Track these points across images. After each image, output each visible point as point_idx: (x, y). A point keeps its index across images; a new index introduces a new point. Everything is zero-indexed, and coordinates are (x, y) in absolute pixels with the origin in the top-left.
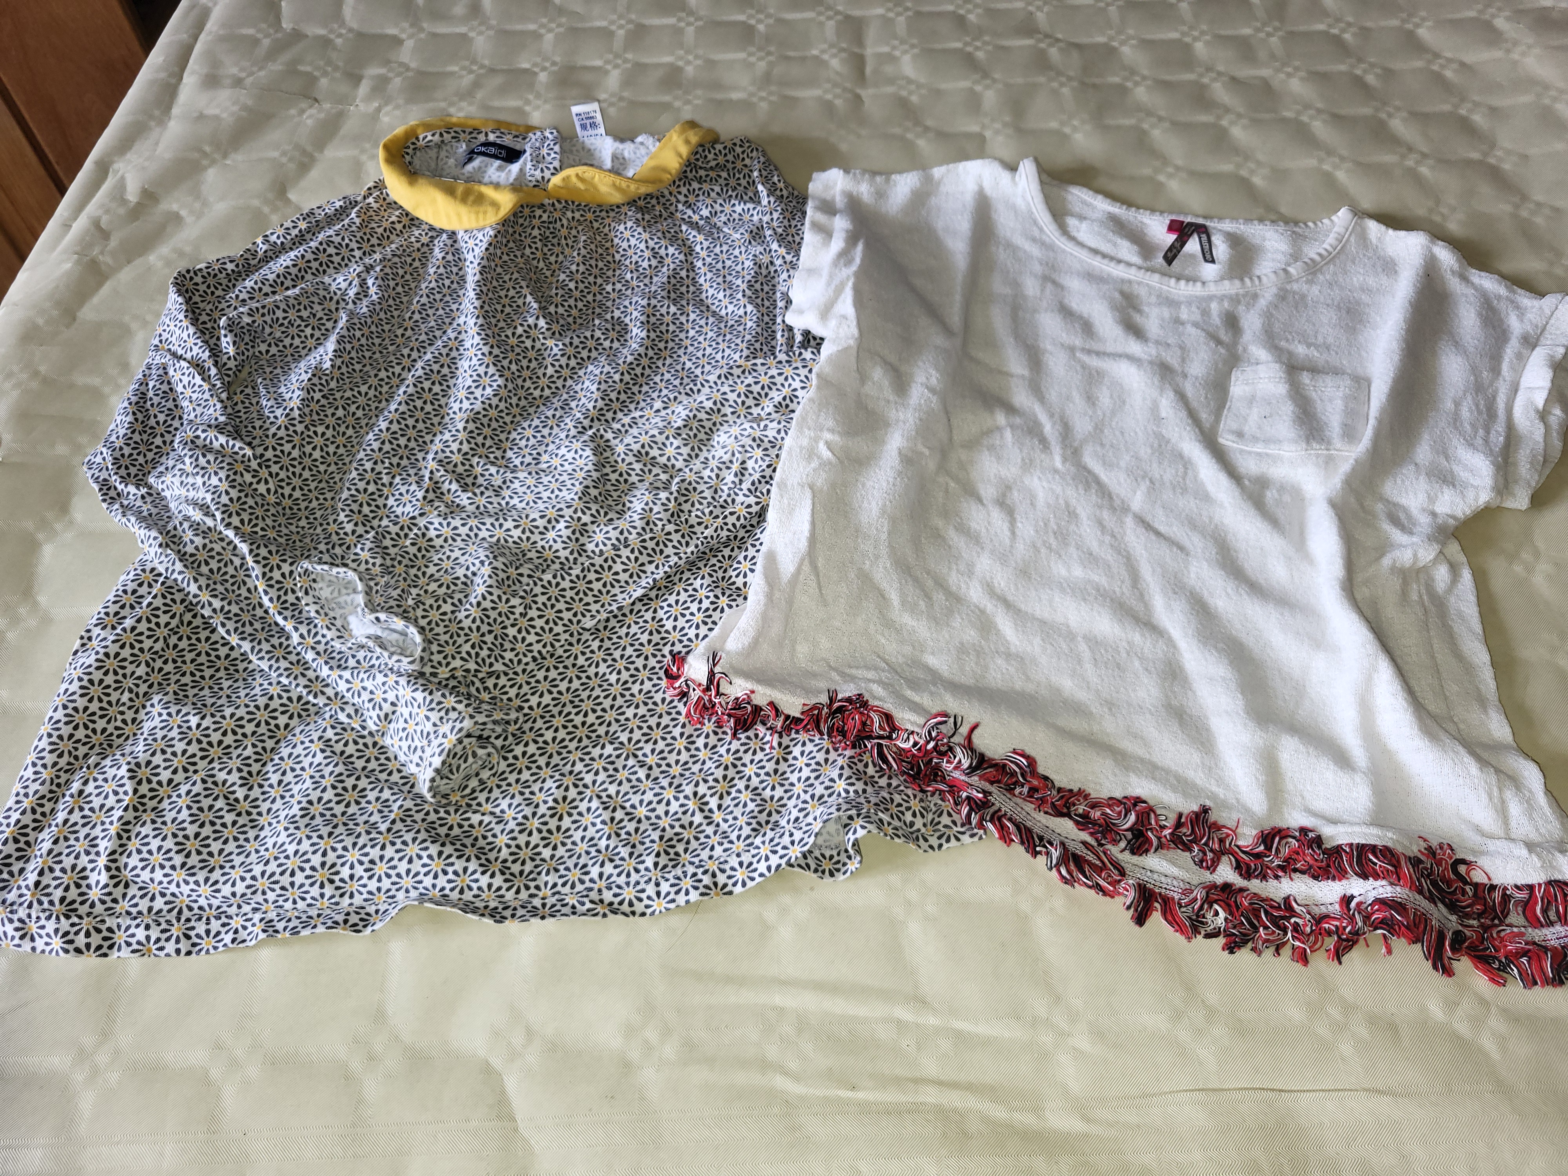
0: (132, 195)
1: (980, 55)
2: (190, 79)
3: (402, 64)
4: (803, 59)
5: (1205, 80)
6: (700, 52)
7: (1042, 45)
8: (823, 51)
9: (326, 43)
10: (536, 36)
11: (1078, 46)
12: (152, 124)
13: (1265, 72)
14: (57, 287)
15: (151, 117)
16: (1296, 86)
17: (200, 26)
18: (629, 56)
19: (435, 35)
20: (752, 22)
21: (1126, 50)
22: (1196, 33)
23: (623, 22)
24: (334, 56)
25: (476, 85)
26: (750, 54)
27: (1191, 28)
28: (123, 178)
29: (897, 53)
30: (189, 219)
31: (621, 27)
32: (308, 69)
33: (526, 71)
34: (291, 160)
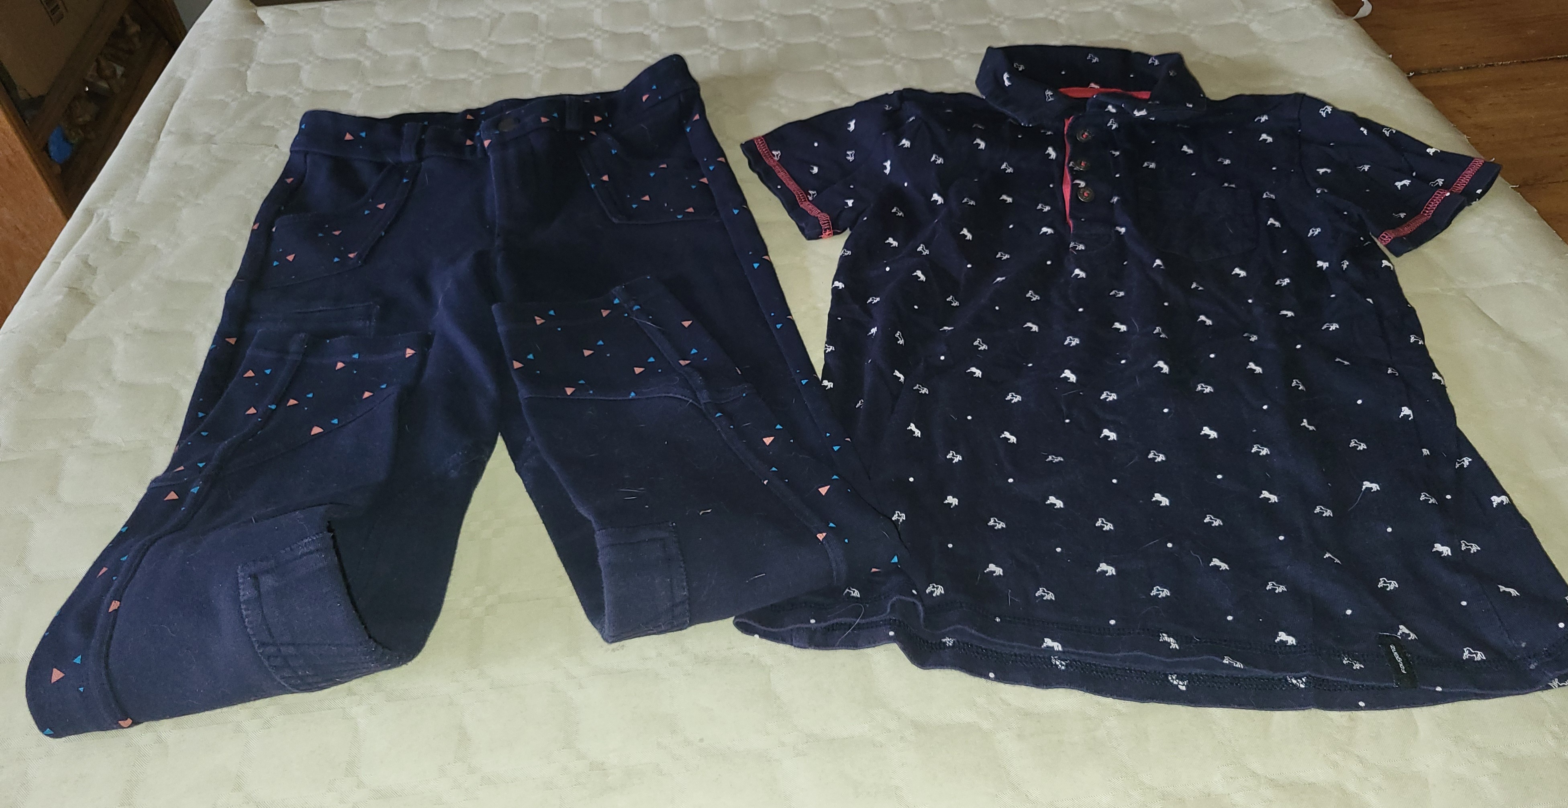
0: (116, 235)
2: (166, 138)
7: (889, 64)
9: (286, 101)
12: (134, 174)
14: (50, 316)
15: (132, 171)
17: (176, 95)
19: (379, 87)
23: (540, 68)
24: (291, 110)
28: (107, 222)
30: (166, 251)
32: (271, 124)
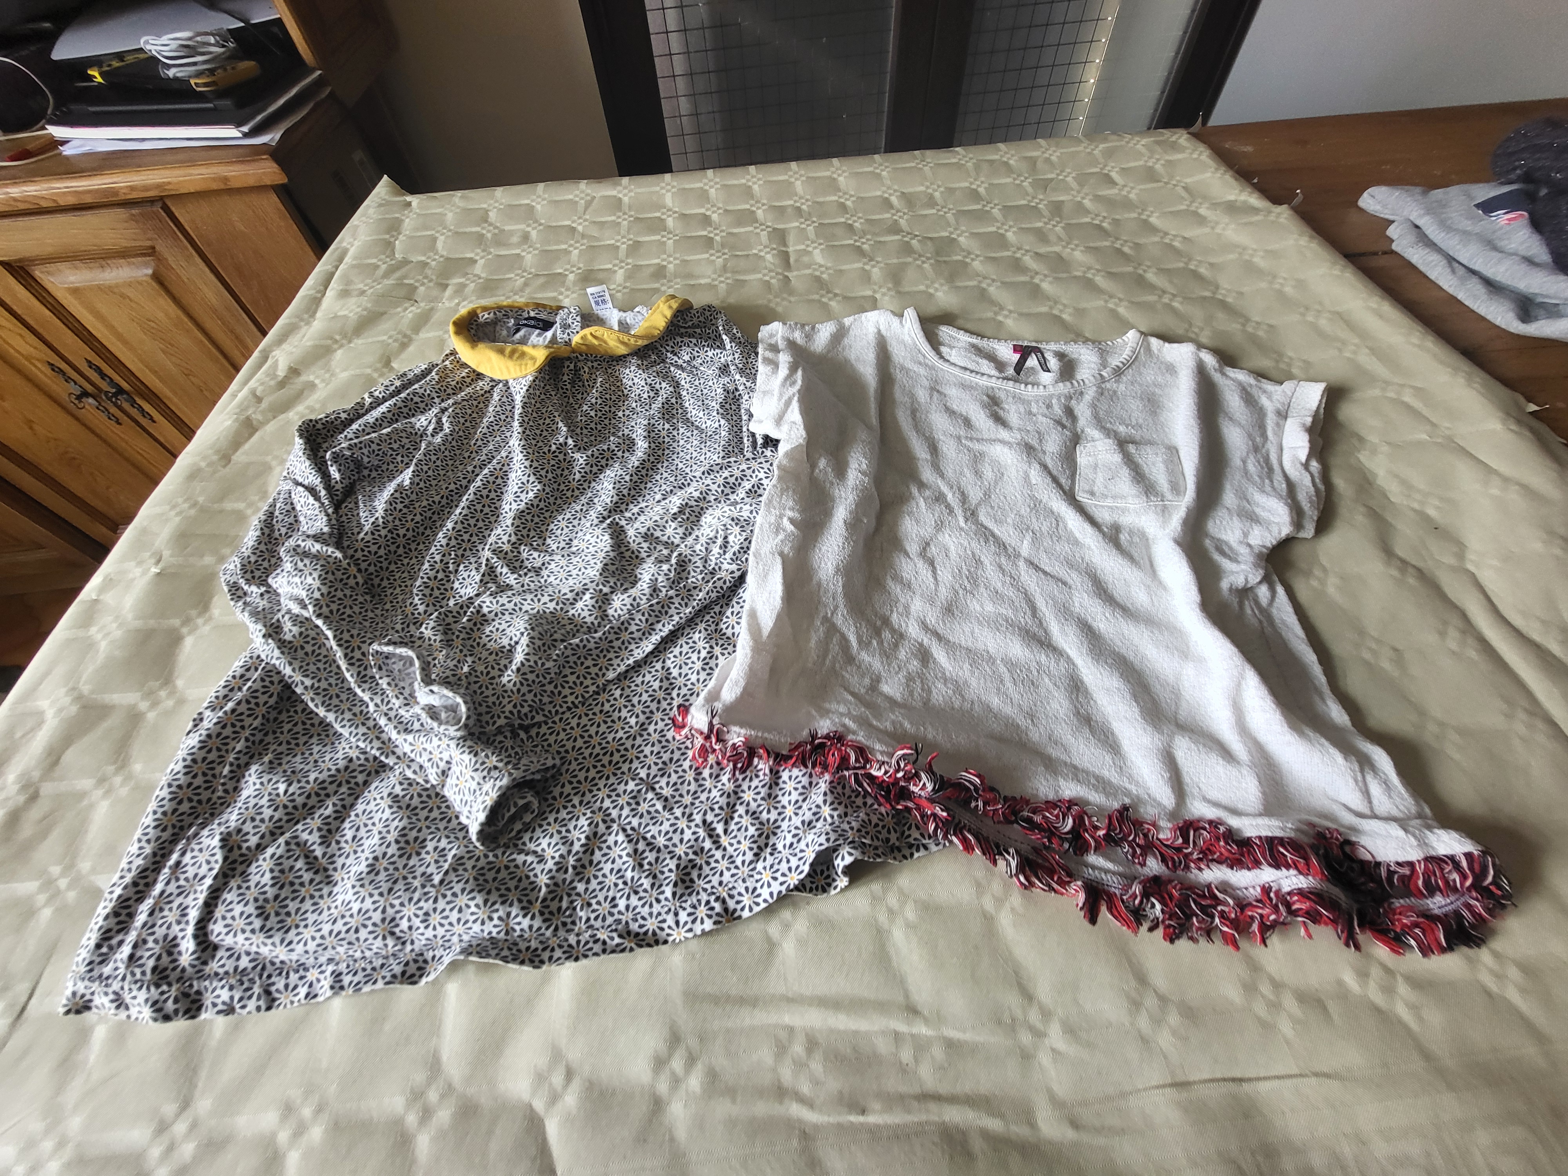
0: (281, 373)
1: (866, 247)
2: (330, 293)
3: (475, 275)
4: (748, 255)
5: (1018, 255)
6: (678, 255)
7: (906, 239)
8: (760, 251)
9: (425, 264)
10: (567, 252)
11: (931, 238)
12: (302, 324)
13: (1057, 249)
14: (218, 439)
15: (302, 320)
16: (1078, 255)
18: (629, 261)
19: (498, 256)
20: (712, 235)
21: (962, 239)
22: (1006, 227)
23: (625, 240)
24: (429, 272)
25: (526, 284)
26: (712, 255)
27: (1003, 224)
28: (277, 362)
29: (810, 249)
30: (321, 386)
31: (624, 243)
32: (412, 282)
33: (560, 274)
34: (395, 341)
